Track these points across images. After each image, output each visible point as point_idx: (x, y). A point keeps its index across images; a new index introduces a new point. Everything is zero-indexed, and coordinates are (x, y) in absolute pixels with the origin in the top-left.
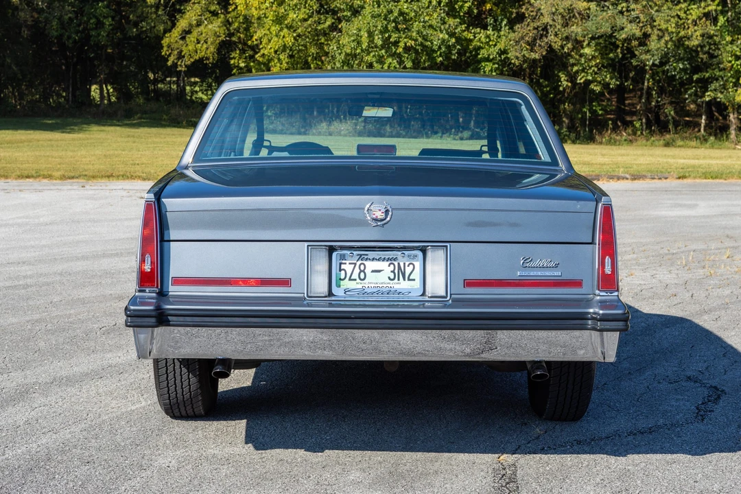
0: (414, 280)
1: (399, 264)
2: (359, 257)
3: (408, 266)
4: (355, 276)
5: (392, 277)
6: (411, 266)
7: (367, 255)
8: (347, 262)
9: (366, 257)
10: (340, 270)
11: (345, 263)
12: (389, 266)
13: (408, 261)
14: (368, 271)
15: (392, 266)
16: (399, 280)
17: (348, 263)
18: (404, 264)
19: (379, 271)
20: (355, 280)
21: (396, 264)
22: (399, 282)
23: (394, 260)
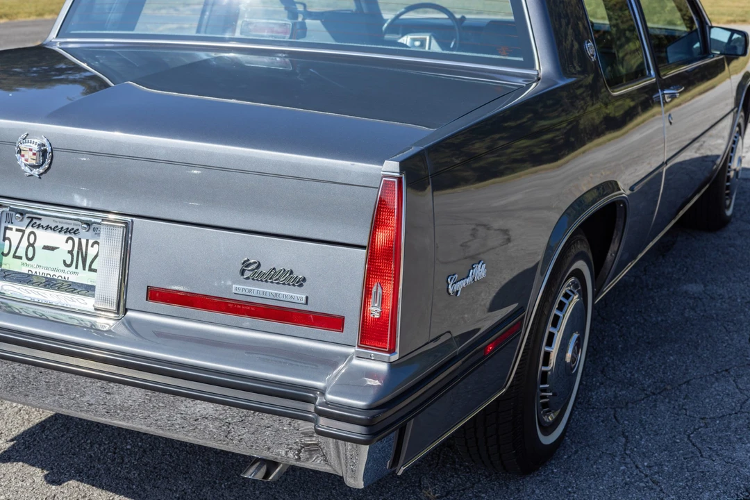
0: (95, 271)
1: (80, 239)
2: (29, 220)
3: (92, 246)
4: (21, 252)
5: (68, 262)
7: (40, 219)
8: (14, 228)
9: (38, 222)
10: (5, 239)
11: (11, 229)
12: (67, 242)
13: (92, 238)
14: (39, 245)
15: (70, 242)
16: (77, 268)
17: (14, 230)
18: (87, 240)
19: (53, 249)
20: (20, 258)
21: (76, 240)
22: (76, 271)
23: (74, 233)
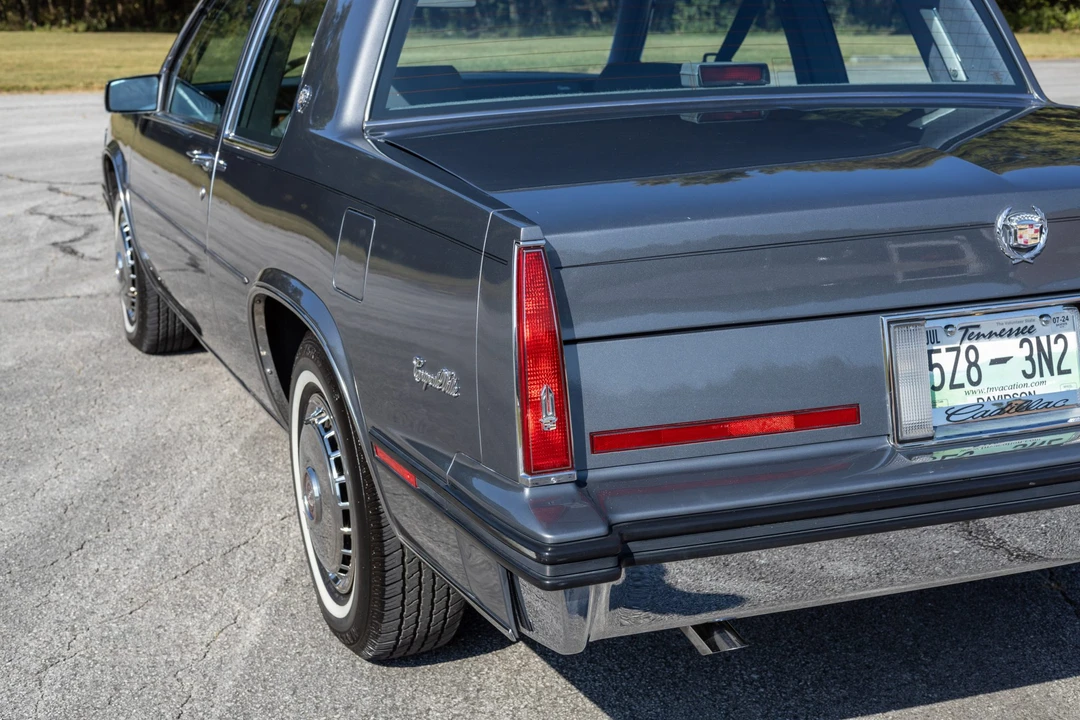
0: (1068, 372)
1: (1038, 338)
2: (963, 332)
3: (1056, 342)
4: (961, 378)
5: (1029, 372)
6: (1061, 341)
7: (978, 326)
8: (943, 348)
9: (976, 331)
10: (931, 367)
11: (939, 351)
12: (1021, 346)
13: (1053, 333)
14: (983, 362)
15: (1026, 345)
16: (1042, 375)
17: (943, 350)
18: (1048, 337)
19: (1003, 360)
20: (962, 386)
21: (1034, 340)
22: (1042, 379)
23: (1029, 332)
